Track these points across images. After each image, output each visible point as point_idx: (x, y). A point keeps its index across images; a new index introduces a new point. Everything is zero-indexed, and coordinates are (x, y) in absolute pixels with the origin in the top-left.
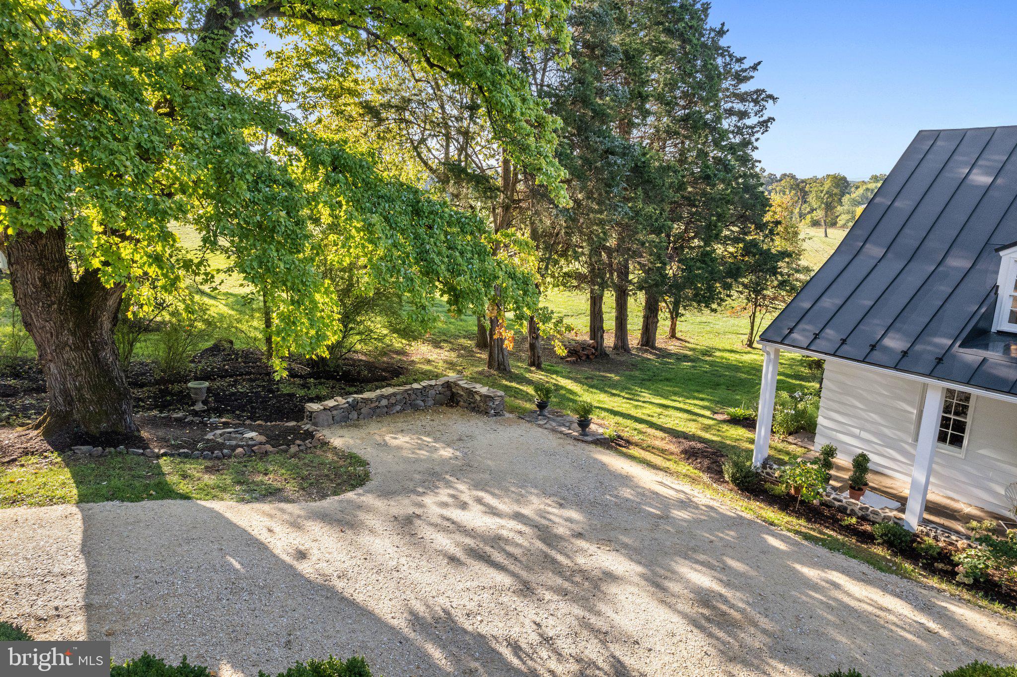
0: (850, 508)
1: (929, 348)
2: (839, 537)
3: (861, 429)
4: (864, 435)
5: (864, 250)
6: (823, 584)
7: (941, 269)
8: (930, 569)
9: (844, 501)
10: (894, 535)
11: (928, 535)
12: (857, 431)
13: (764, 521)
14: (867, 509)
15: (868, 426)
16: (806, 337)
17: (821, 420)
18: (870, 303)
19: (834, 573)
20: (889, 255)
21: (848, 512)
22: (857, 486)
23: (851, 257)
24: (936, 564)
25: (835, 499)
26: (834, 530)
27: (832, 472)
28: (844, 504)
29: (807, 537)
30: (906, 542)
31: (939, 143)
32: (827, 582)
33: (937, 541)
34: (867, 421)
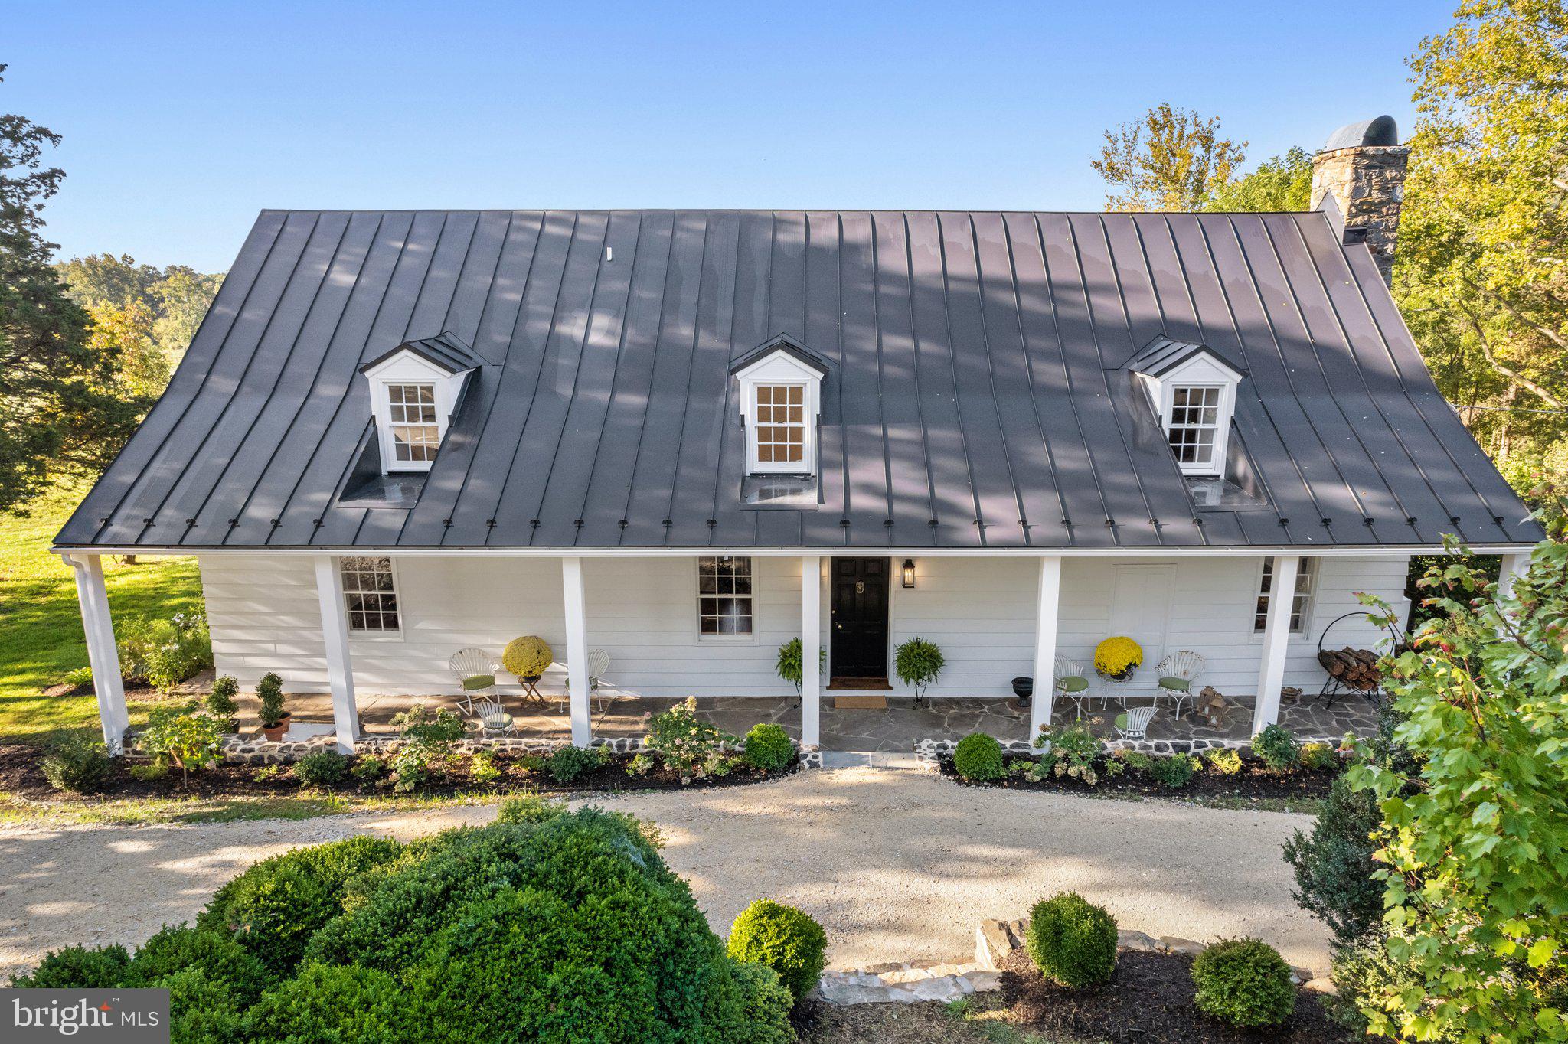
0: (266, 755)
1: (306, 509)
2: (253, 799)
3: (276, 642)
4: (282, 649)
5: (209, 384)
6: (207, 871)
7: (311, 401)
8: (371, 791)
9: (256, 748)
10: (320, 768)
11: (368, 751)
12: (271, 646)
13: (119, 824)
14: (289, 747)
15: (283, 635)
16: (132, 527)
17: (217, 647)
18: (225, 461)
19: (226, 850)
20: (245, 389)
21: (266, 761)
22: (275, 721)
23: (192, 398)
24: (377, 783)
25: (243, 751)
26: (244, 794)
27: (240, 715)
28: (257, 753)
29: (189, 819)
30: (340, 770)
31: (288, 228)
32: (213, 866)
33: (380, 754)
34: (278, 628)
